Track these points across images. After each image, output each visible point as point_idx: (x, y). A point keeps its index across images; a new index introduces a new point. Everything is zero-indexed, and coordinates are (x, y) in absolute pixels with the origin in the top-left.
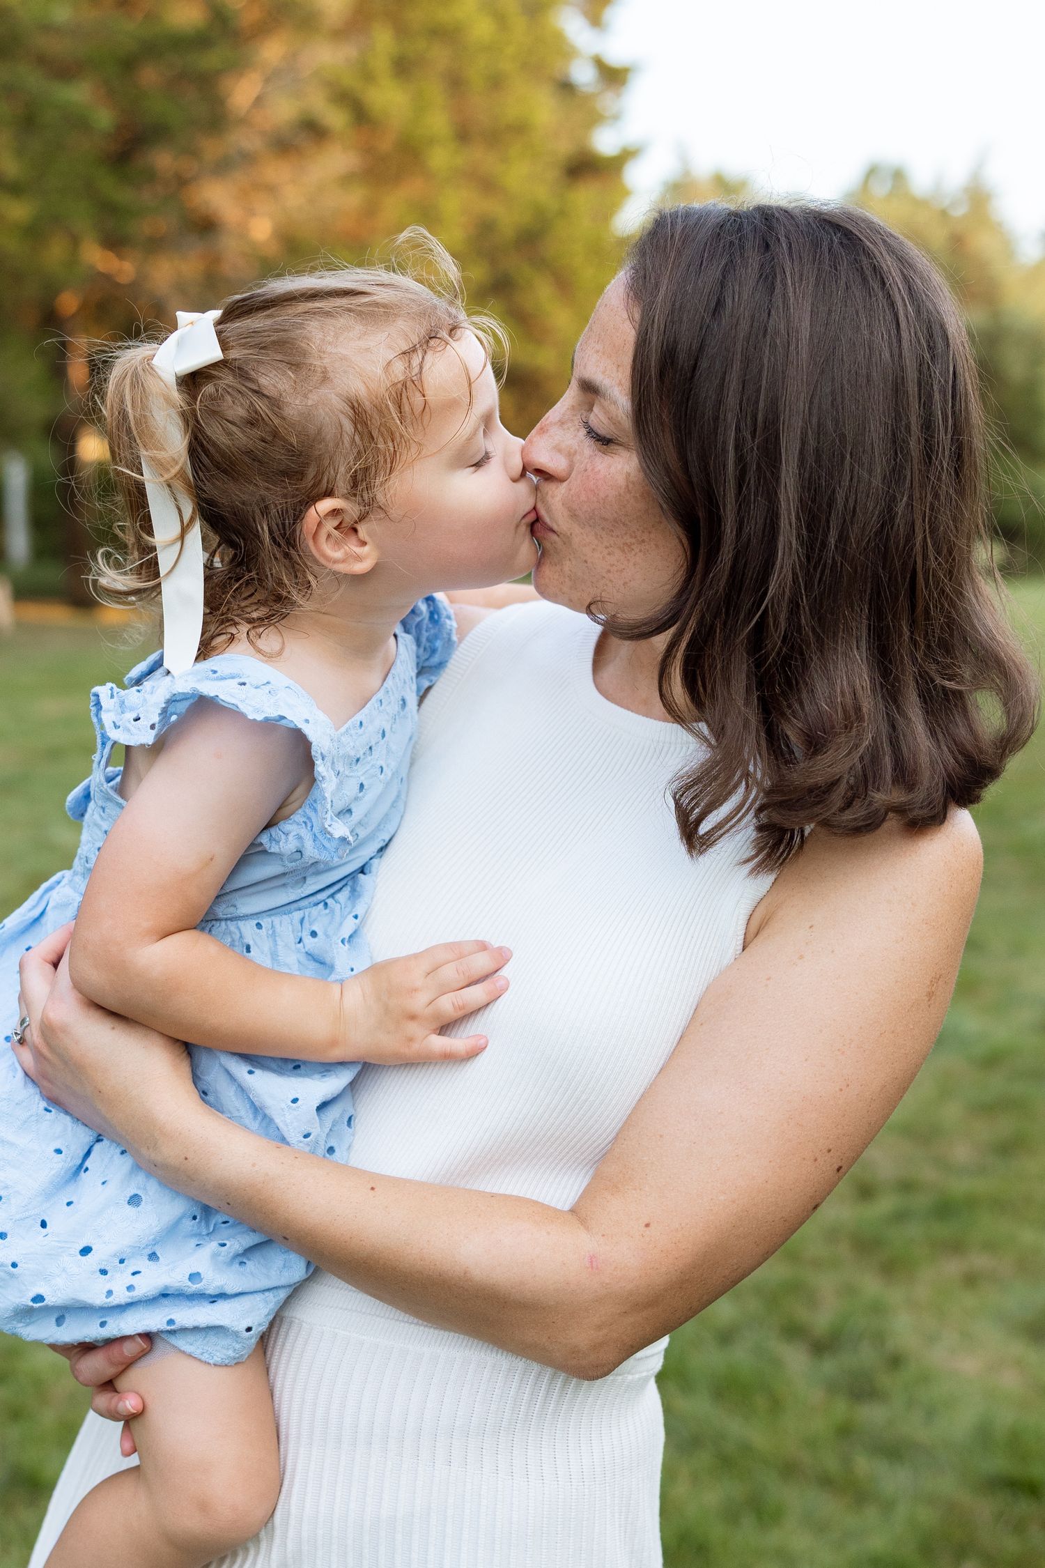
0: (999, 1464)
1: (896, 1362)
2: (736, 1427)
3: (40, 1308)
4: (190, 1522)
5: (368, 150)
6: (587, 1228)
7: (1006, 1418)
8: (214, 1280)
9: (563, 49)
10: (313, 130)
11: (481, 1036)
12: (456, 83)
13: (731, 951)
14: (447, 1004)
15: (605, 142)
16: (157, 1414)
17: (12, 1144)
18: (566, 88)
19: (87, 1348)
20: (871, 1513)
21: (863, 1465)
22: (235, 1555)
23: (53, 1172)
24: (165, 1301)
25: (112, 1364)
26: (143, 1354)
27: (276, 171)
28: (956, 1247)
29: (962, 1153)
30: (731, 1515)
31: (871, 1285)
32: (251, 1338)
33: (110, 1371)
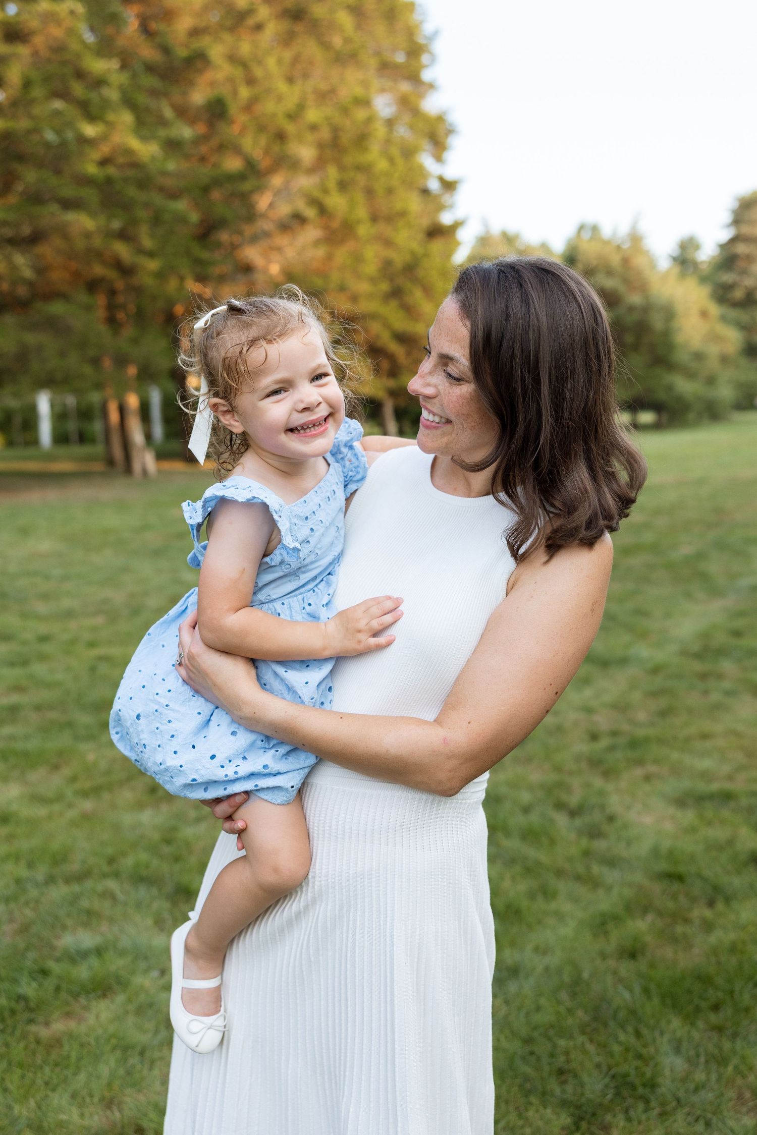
0: (663, 866)
1: (611, 819)
2: (532, 853)
3: (196, 784)
4: (269, 878)
5: (326, 228)
6: (442, 726)
7: (666, 844)
8: (274, 767)
9: (422, 173)
10: (299, 219)
11: (392, 635)
12: (370, 192)
13: (501, 597)
14: (375, 624)
15: (446, 219)
16: (252, 829)
17: (178, 711)
18: (425, 192)
19: (218, 801)
20: (601, 892)
21: (596, 869)
22: (291, 894)
23: (197, 723)
24: (252, 777)
25: (231, 807)
26: (246, 801)
27: (281, 240)
28: (640, 762)
29: (642, 716)
30: (532, 896)
31: (598, 782)
32: (294, 791)
33: (230, 810)
